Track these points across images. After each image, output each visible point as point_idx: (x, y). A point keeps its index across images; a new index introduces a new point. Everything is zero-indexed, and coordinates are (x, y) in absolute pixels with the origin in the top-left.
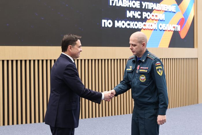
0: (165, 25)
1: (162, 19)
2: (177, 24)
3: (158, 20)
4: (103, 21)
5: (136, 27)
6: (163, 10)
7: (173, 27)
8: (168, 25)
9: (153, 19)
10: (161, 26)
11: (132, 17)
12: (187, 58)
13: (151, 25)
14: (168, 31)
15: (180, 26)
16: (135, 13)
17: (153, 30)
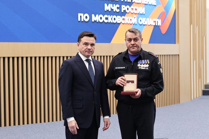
0: (145, 19)
1: (142, 13)
2: (158, 19)
3: (138, 14)
4: (79, 15)
5: (115, 22)
6: (143, 3)
7: (154, 21)
8: (148, 19)
9: (132, 13)
10: (141, 20)
11: (110, 10)
12: (168, 55)
13: (131, 19)
14: (149, 25)
15: (160, 20)
16: (113, 6)
17: (133, 25)
